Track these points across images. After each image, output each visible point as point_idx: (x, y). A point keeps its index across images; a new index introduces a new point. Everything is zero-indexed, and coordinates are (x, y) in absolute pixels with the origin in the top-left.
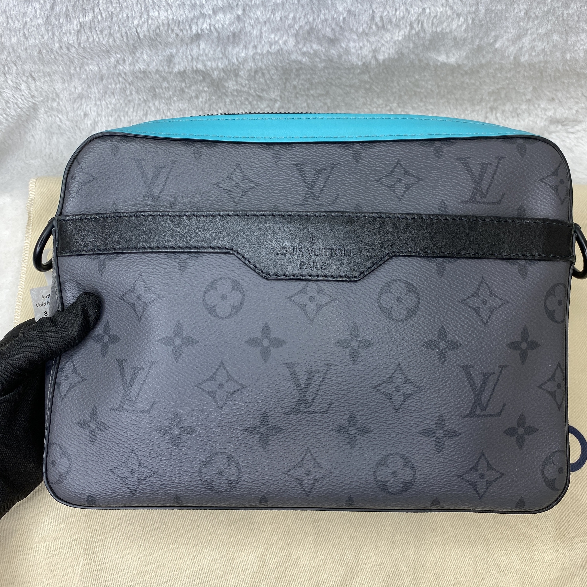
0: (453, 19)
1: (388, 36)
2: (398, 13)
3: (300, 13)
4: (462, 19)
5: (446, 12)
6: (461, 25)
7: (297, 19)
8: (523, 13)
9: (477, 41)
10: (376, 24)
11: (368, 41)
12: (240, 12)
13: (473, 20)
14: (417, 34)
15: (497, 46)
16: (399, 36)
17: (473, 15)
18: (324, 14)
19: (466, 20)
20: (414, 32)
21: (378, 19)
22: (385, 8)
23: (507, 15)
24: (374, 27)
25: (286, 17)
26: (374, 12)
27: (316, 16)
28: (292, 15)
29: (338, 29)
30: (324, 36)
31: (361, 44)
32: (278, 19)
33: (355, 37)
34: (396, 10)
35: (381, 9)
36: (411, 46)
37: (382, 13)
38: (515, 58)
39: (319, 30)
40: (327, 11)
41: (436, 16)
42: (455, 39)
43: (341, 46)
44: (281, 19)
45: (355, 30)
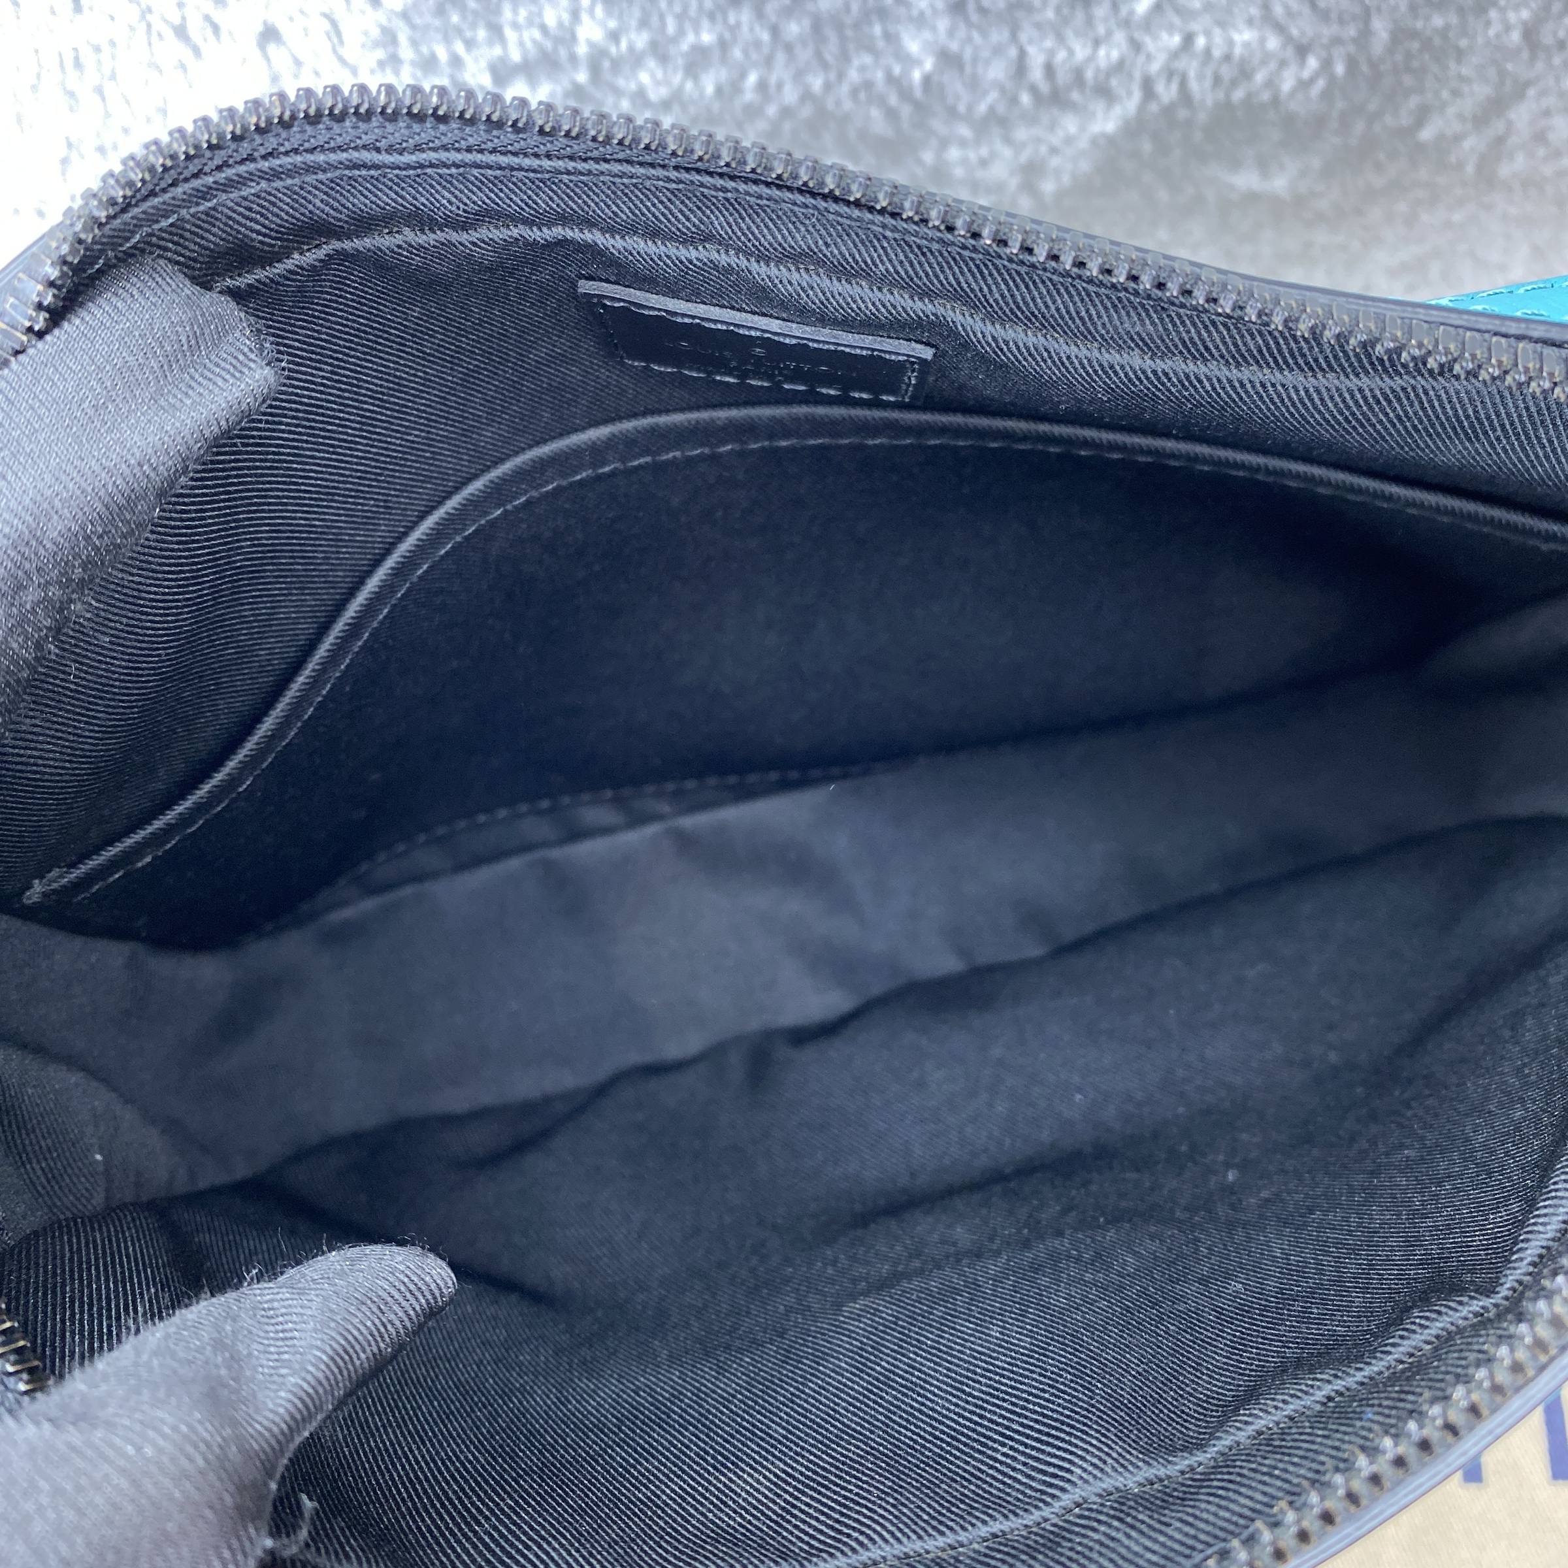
0: (1283, 64)
1: (1070, 124)
2: (1102, 52)
3: (780, 72)
4: (1313, 63)
5: (1262, 41)
6: (1312, 81)
7: (772, 89)
8: (1515, 36)
9: (1359, 127)
10: (1033, 90)
11: (1008, 140)
12: (582, 77)
13: (1352, 64)
14: (1168, 111)
15: (1426, 134)
16: (1107, 122)
17: (1352, 49)
18: (862, 69)
19: (1327, 64)
20: (1154, 107)
21: (1036, 74)
22: (1060, 38)
23: (1463, 43)
24: (1025, 99)
25: (736, 87)
26: (1022, 54)
27: (832, 76)
28: (752, 79)
29: (906, 111)
30: (863, 134)
31: (984, 151)
32: (710, 89)
33: (965, 131)
34: (1097, 43)
35: (1049, 43)
36: (1147, 146)
37: (1051, 53)
38: (1480, 168)
39: (845, 119)
40: (867, 59)
41: (1227, 58)
42: (1289, 121)
43: (920, 162)
44: (719, 91)
45: (962, 108)
